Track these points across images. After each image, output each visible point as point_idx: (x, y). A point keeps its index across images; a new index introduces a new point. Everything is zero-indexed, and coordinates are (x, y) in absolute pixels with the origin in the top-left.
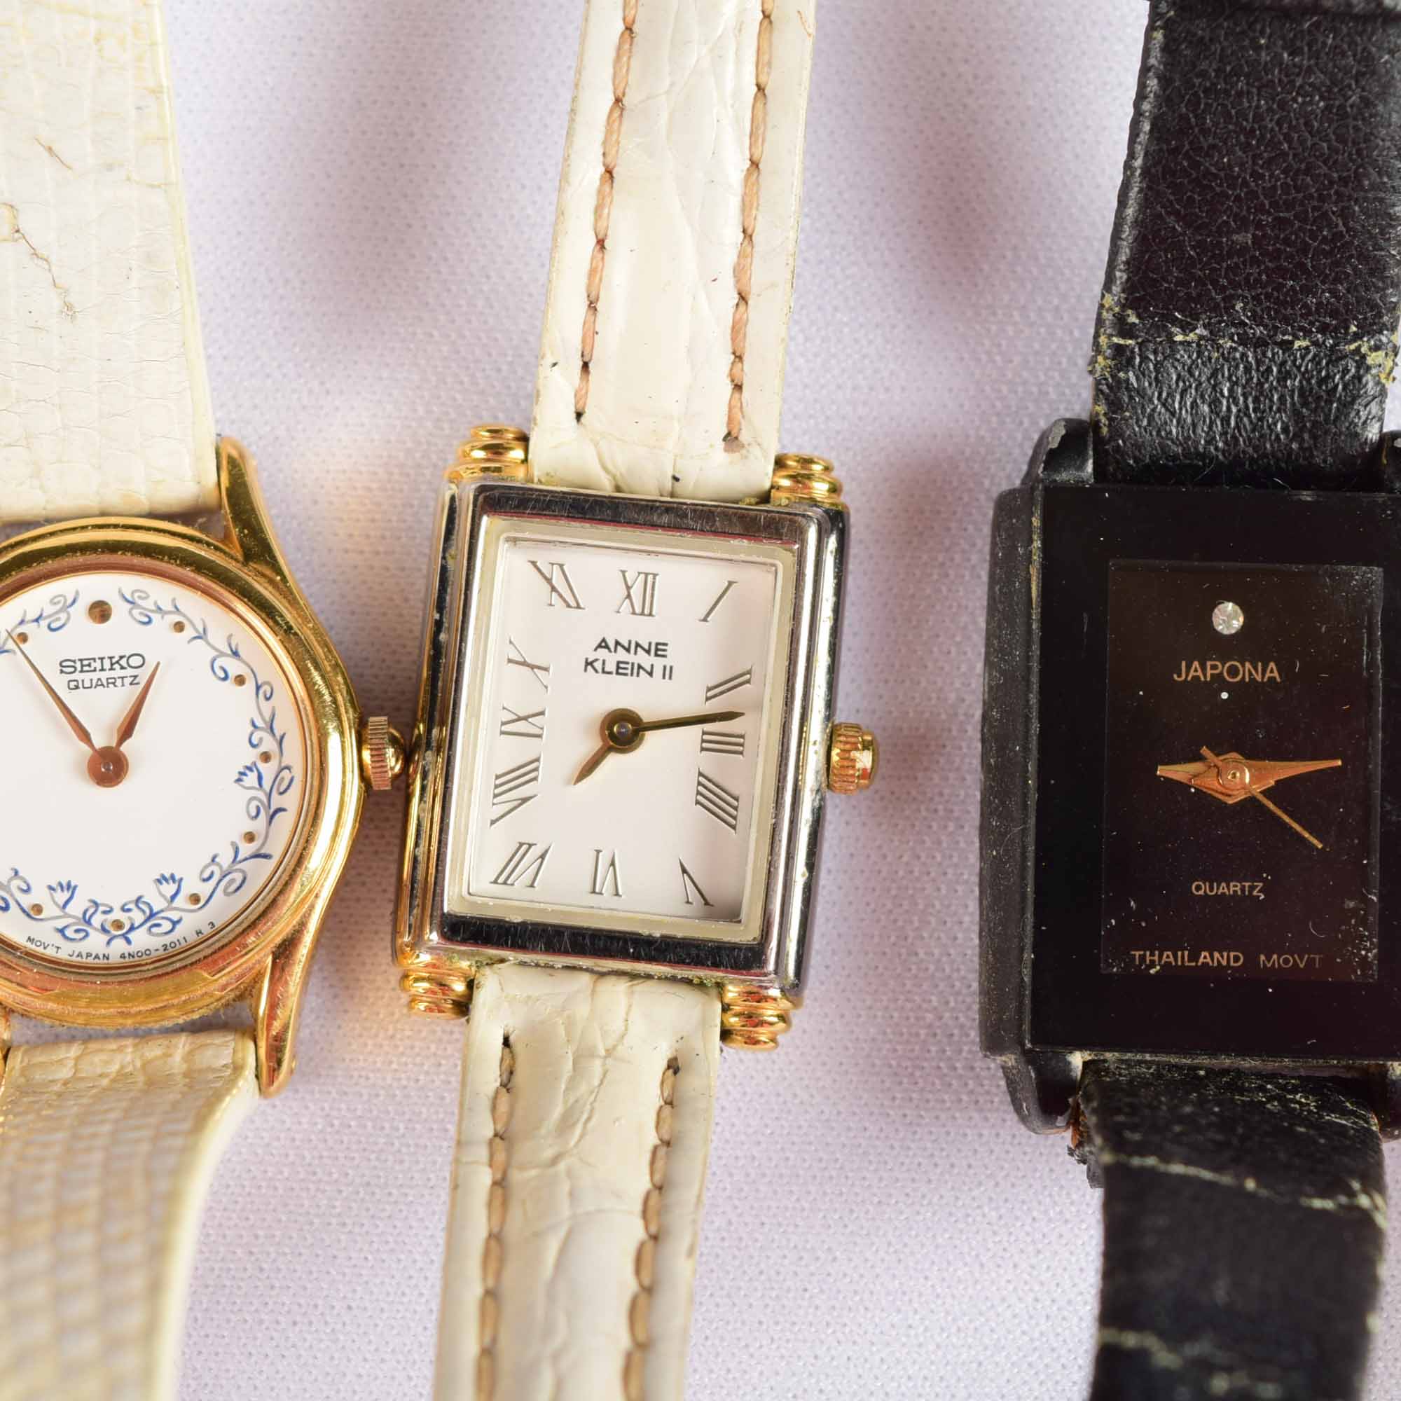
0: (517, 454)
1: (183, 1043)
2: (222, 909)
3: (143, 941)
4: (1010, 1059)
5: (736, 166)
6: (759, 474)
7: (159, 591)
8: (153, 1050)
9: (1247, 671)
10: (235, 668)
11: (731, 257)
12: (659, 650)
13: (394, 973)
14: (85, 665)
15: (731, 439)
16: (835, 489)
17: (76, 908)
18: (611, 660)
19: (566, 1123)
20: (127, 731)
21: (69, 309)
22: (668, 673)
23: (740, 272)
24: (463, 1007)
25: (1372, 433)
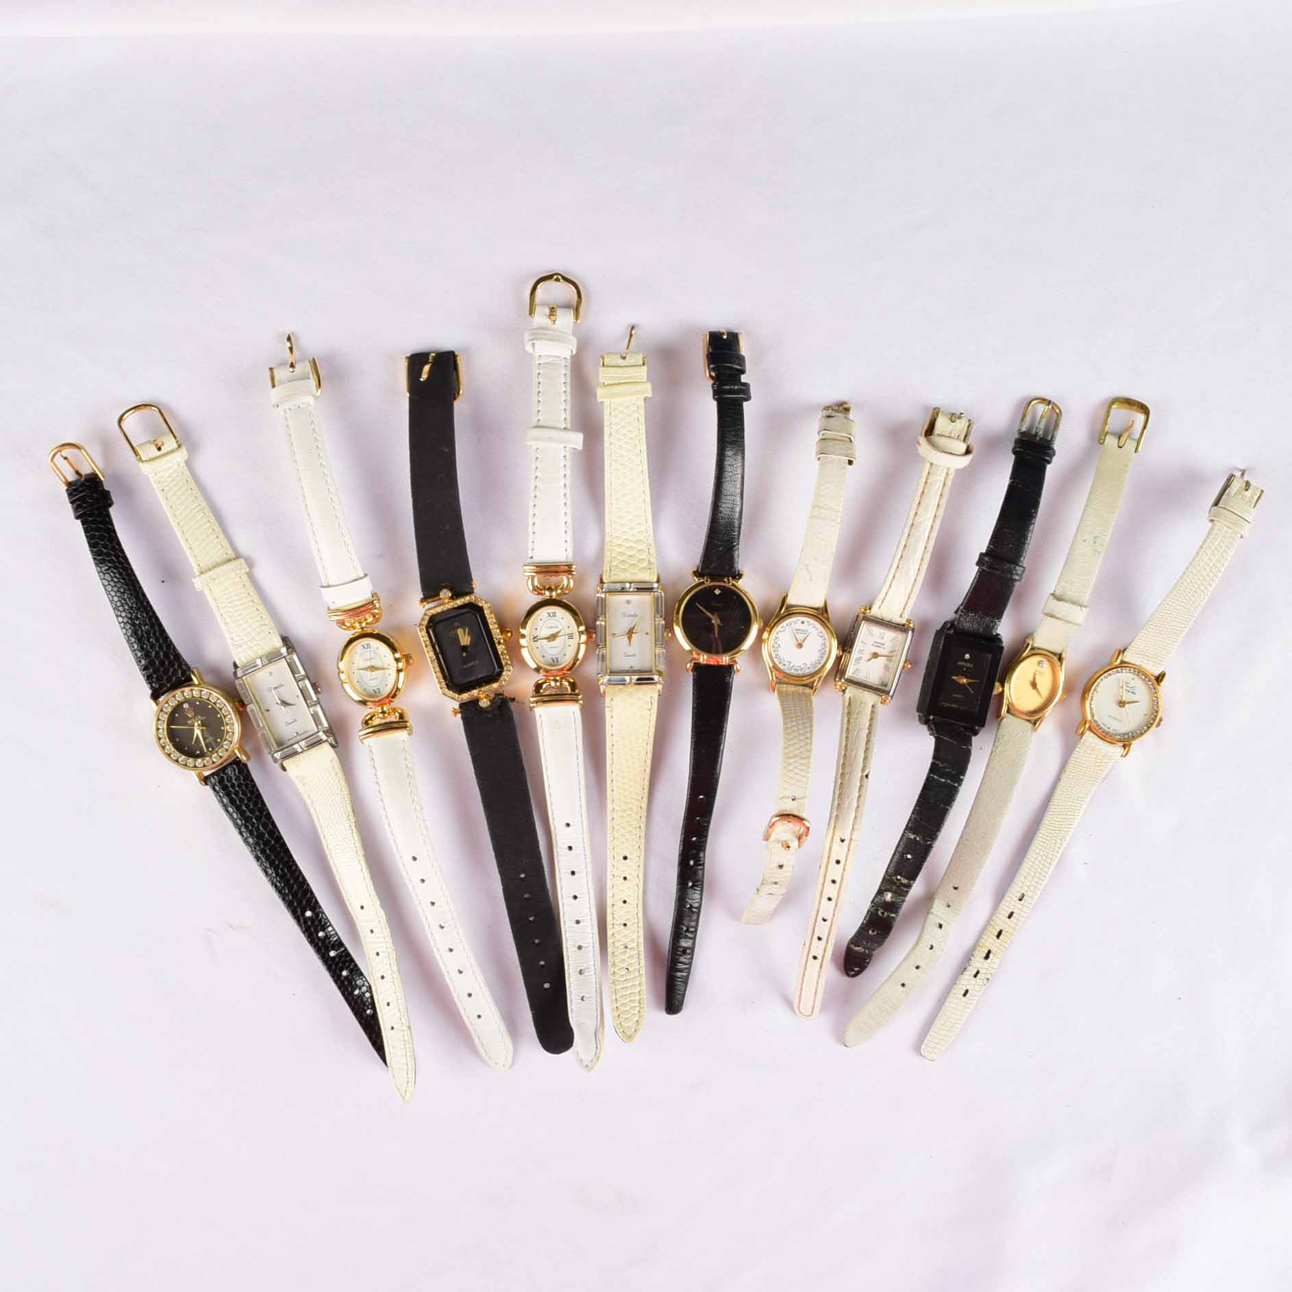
0: (868, 611)
1: (801, 688)
2: (812, 670)
3: (799, 672)
4: (921, 714)
5: (913, 579)
6: (903, 621)
7: (812, 621)
8: (797, 688)
9: (968, 665)
10: (821, 635)
11: (909, 592)
12: (883, 644)
13: (834, 684)
14: (799, 630)
15: (901, 616)
16: (914, 625)
17: (791, 665)
18: (876, 644)
19: (858, 714)
20: (804, 641)
21: (811, 580)
22: (884, 648)
23: (910, 594)
24: (844, 691)
25: (995, 634)
